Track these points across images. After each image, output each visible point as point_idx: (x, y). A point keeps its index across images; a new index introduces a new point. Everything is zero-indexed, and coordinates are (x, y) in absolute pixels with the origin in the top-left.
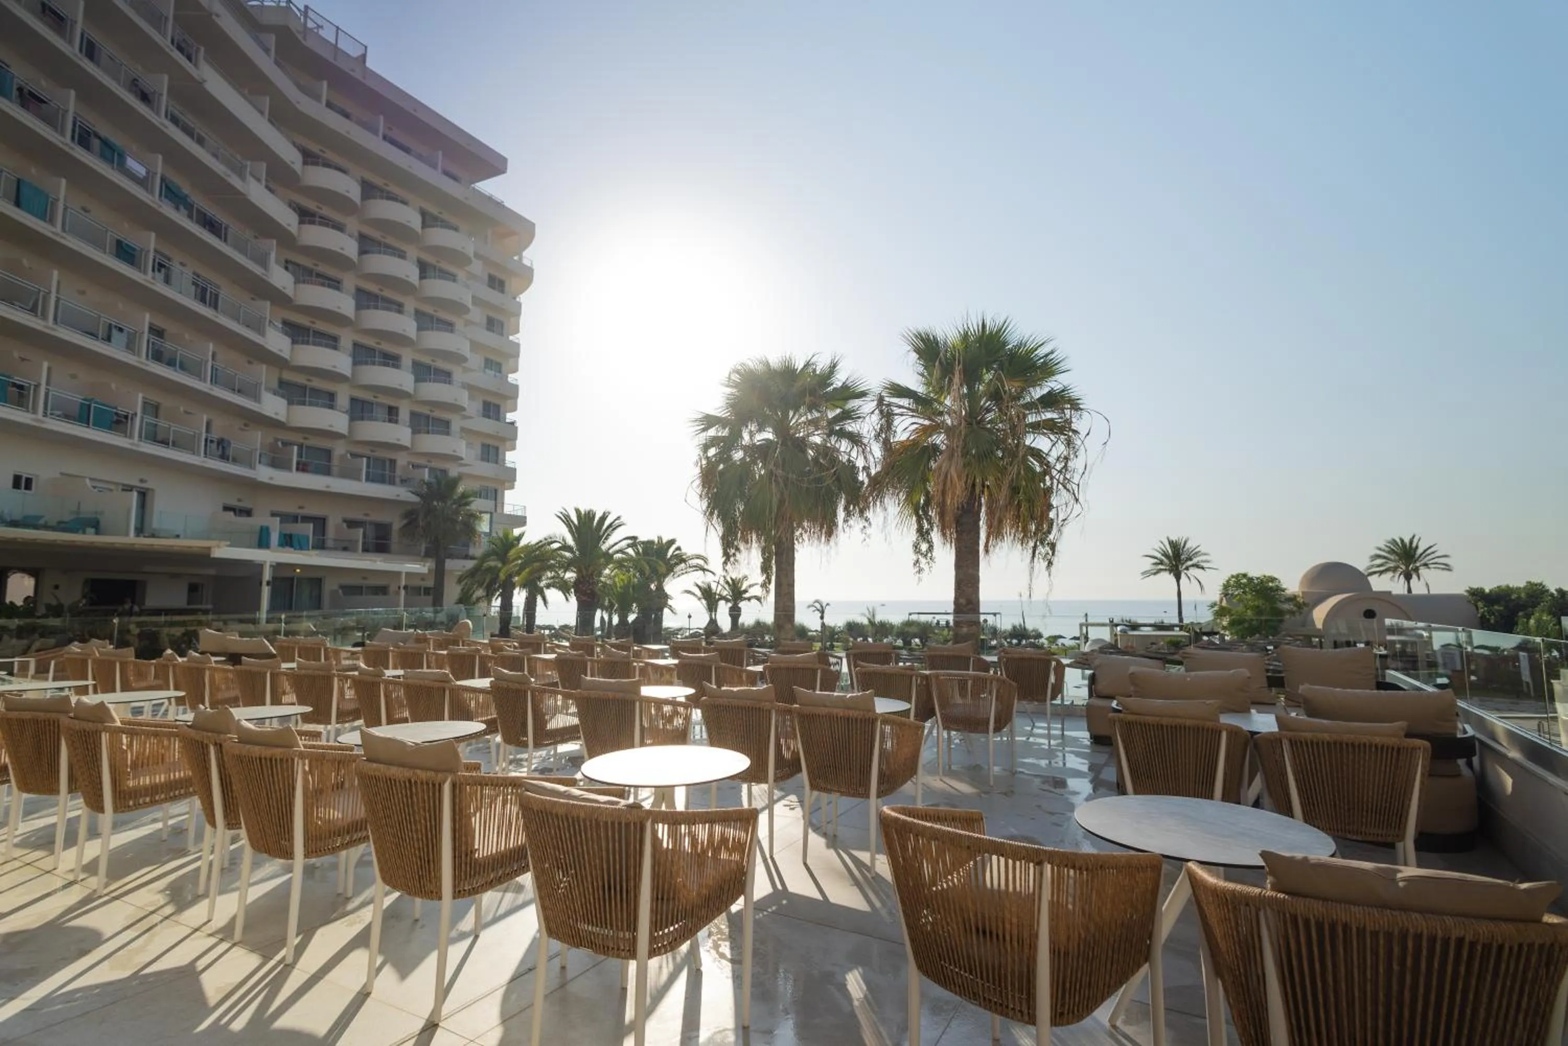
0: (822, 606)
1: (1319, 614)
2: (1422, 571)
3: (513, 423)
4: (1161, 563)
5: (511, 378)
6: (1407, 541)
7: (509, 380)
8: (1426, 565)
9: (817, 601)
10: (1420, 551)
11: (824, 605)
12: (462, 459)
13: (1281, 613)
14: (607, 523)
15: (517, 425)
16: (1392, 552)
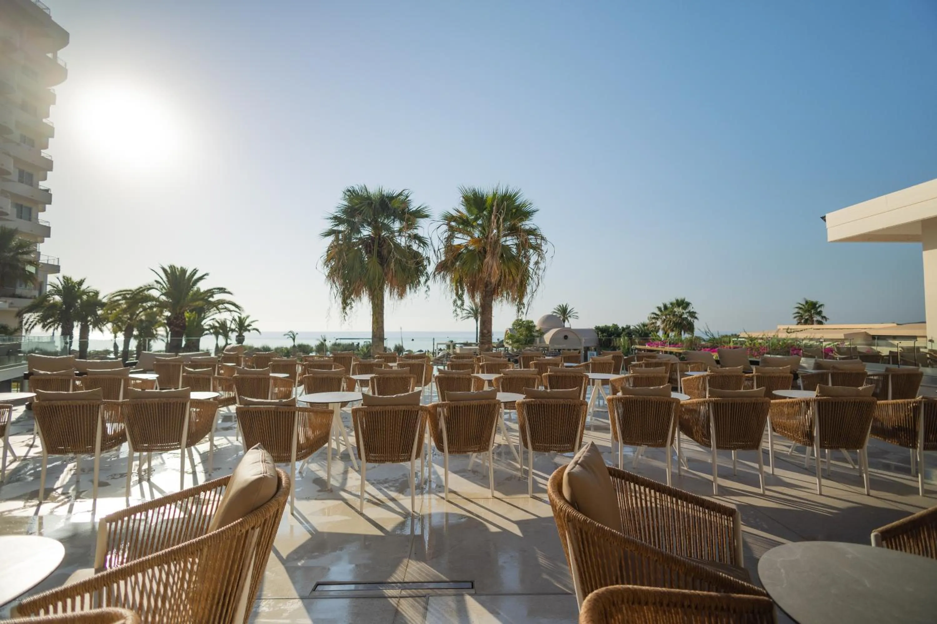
0: (293, 335)
1: (547, 337)
2: (569, 319)
3: (47, 191)
4: (470, 313)
5: (45, 153)
6: (564, 306)
7: (42, 155)
8: (570, 316)
9: (290, 332)
10: (568, 310)
11: (295, 334)
12: (7, 214)
13: (534, 336)
14: (196, 277)
15: (52, 192)
16: (559, 310)
